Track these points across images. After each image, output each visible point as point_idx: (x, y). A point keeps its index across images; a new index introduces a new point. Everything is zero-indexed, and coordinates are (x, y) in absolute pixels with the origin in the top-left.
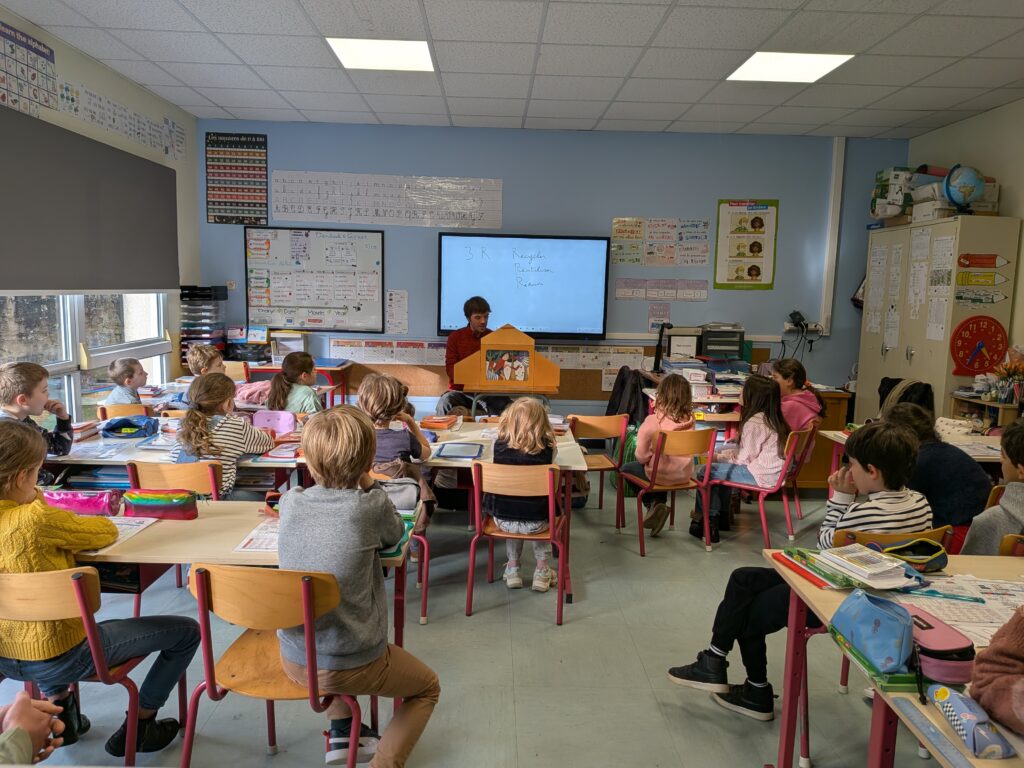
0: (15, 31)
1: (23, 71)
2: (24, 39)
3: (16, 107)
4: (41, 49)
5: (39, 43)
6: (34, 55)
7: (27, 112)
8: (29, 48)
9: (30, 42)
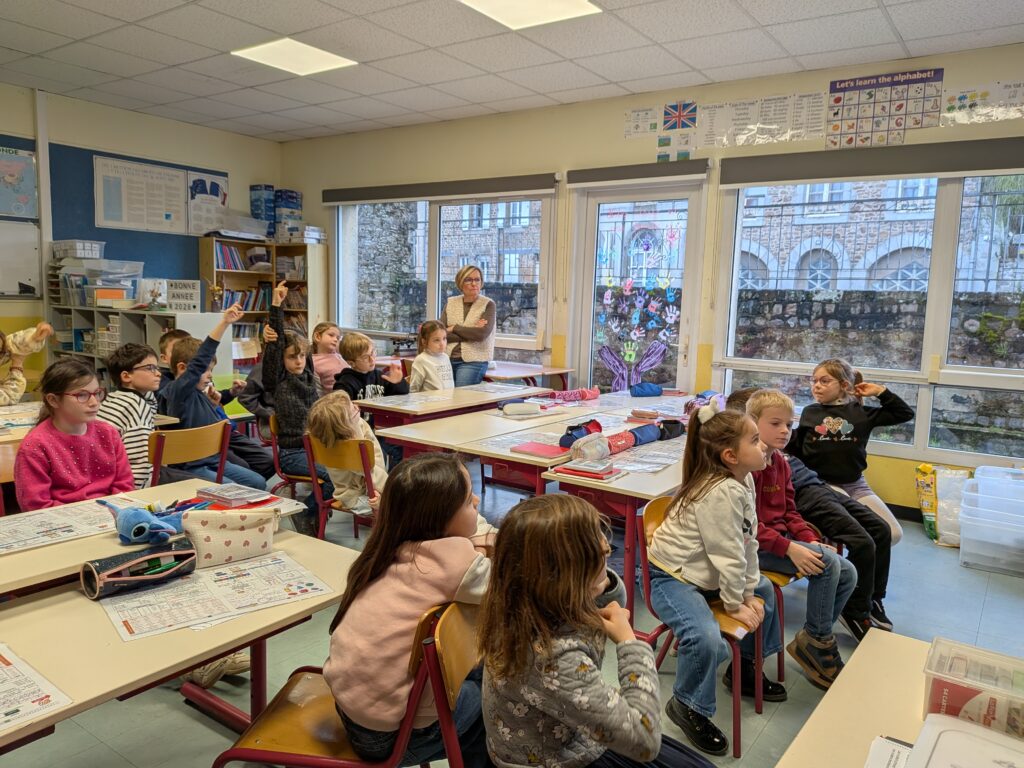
0: (877, 77)
1: (883, 108)
2: (889, 79)
3: (868, 144)
4: (919, 76)
5: (912, 73)
6: (900, 88)
7: (884, 144)
8: (894, 84)
9: (896, 79)
